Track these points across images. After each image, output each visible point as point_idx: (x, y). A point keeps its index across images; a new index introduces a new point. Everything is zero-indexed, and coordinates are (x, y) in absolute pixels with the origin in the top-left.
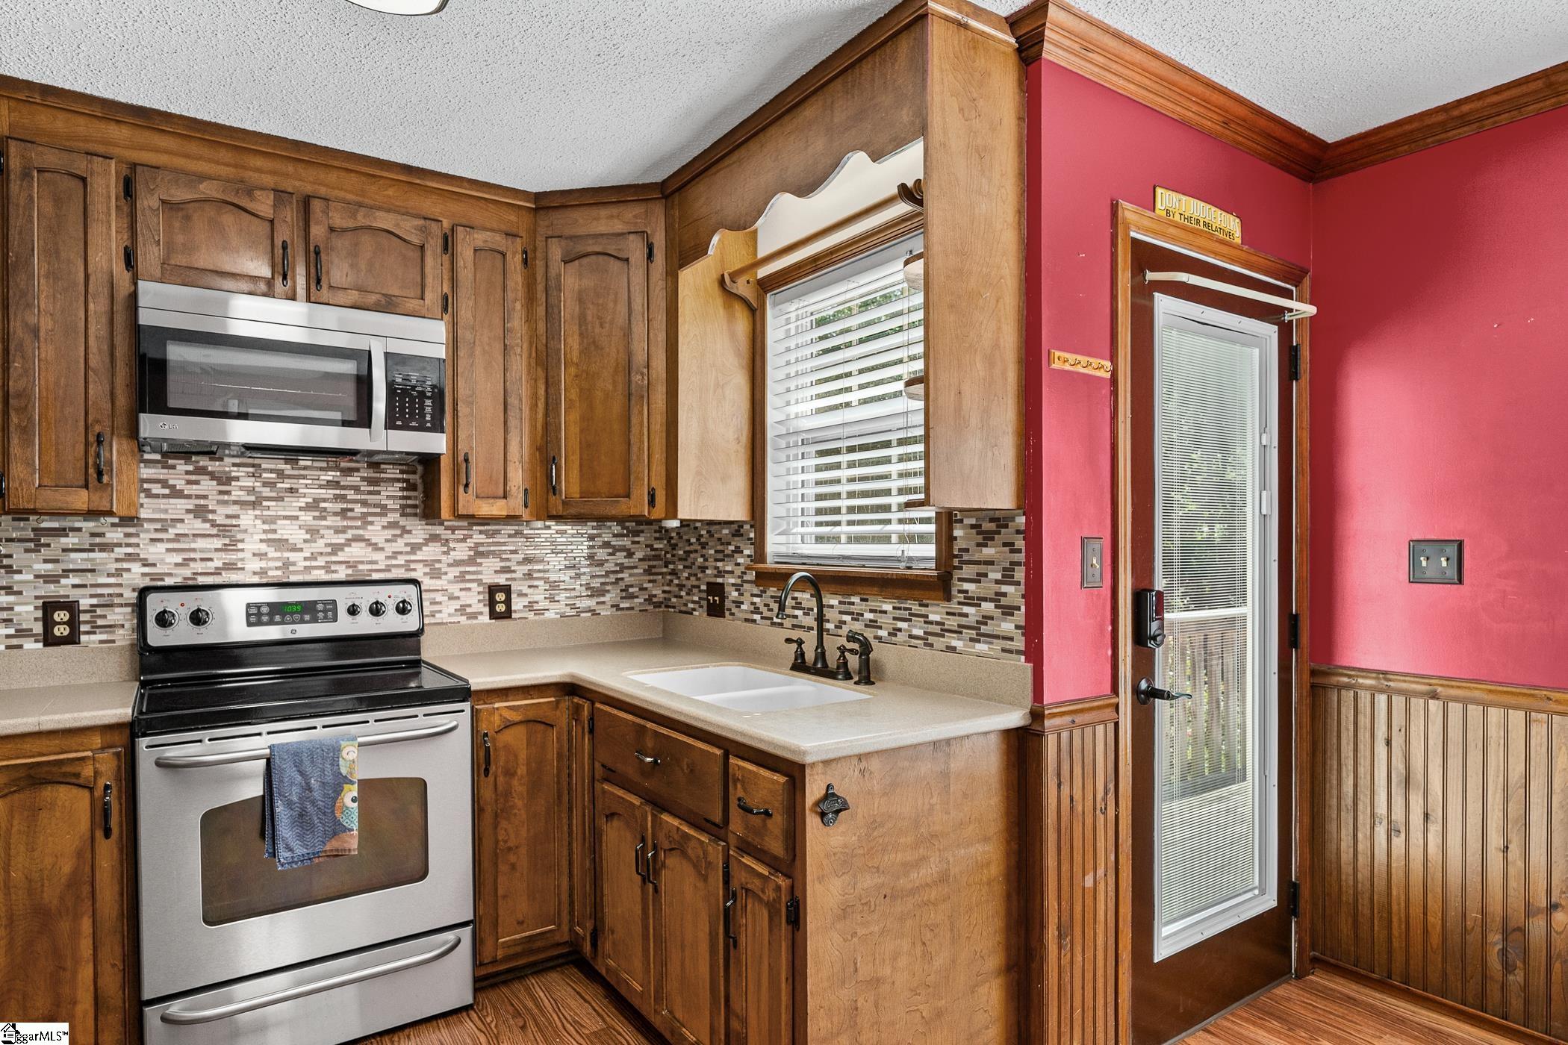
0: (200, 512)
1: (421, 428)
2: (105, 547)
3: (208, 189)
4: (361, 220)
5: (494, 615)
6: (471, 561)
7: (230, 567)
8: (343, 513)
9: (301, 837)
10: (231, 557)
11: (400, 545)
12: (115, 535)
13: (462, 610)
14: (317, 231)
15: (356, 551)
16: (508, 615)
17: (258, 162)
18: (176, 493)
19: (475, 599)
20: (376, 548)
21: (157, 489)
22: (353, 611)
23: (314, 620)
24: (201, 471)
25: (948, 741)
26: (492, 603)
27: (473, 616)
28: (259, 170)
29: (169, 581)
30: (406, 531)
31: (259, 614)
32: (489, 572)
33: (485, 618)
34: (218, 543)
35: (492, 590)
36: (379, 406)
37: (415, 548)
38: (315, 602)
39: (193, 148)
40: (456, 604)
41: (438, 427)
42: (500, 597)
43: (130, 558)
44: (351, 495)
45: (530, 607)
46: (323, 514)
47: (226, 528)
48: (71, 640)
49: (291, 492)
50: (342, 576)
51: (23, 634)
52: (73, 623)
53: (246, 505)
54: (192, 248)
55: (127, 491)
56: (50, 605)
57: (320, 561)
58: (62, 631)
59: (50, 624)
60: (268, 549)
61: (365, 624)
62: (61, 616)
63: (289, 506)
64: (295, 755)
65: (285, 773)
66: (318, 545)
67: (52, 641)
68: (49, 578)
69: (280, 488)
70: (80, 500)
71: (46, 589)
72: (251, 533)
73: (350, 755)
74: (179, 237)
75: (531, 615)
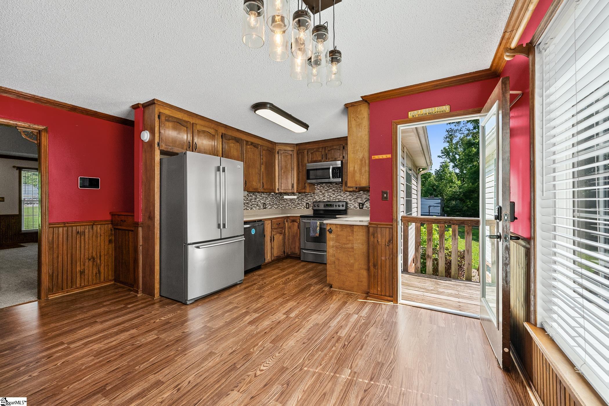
0: (321, 191)
1: (338, 178)
2: (312, 197)
3: (315, 150)
4: (332, 148)
5: (360, 208)
6: (356, 198)
7: (324, 199)
8: (337, 191)
9: (313, 233)
10: (324, 198)
11: (345, 196)
12: (313, 195)
13: (355, 207)
14: (326, 151)
15: (339, 197)
16: (362, 208)
17: (320, 144)
18: (318, 189)
19: (357, 205)
20: (342, 196)
21: (316, 189)
22: (336, 206)
23: (331, 207)
24: (321, 186)
25: (353, 225)
26: (360, 206)
27: (356, 208)
28: (321, 145)
29: (317, 201)
30: (346, 194)
31: (325, 206)
32: (359, 201)
33: (358, 209)
34: (323, 196)
35: (360, 204)
36: (331, 175)
37: (347, 196)
38: (331, 204)
39: (314, 145)
40: (354, 206)
41: (340, 178)
43: (314, 198)
44: (338, 188)
45: (366, 207)
46: (335, 191)
47: (324, 194)
48: (308, 208)
49: (331, 188)
50: (337, 201)
51: (304, 207)
52: (309, 206)
53: (326, 191)
54: (313, 158)
55: (308, 190)
56: (307, 204)
57: (335, 198)
58: (308, 207)
59: (307, 206)
60: (328, 197)
61: (338, 208)
62: (308, 205)
63: (331, 190)
64: (313, 222)
65: (312, 224)
66: (334, 196)
67: (307, 208)
68: (307, 200)
69: (330, 188)
70: (303, 191)
71: (307, 202)
72: (326, 194)
73: (318, 223)
74: (312, 157)
75: (366, 208)
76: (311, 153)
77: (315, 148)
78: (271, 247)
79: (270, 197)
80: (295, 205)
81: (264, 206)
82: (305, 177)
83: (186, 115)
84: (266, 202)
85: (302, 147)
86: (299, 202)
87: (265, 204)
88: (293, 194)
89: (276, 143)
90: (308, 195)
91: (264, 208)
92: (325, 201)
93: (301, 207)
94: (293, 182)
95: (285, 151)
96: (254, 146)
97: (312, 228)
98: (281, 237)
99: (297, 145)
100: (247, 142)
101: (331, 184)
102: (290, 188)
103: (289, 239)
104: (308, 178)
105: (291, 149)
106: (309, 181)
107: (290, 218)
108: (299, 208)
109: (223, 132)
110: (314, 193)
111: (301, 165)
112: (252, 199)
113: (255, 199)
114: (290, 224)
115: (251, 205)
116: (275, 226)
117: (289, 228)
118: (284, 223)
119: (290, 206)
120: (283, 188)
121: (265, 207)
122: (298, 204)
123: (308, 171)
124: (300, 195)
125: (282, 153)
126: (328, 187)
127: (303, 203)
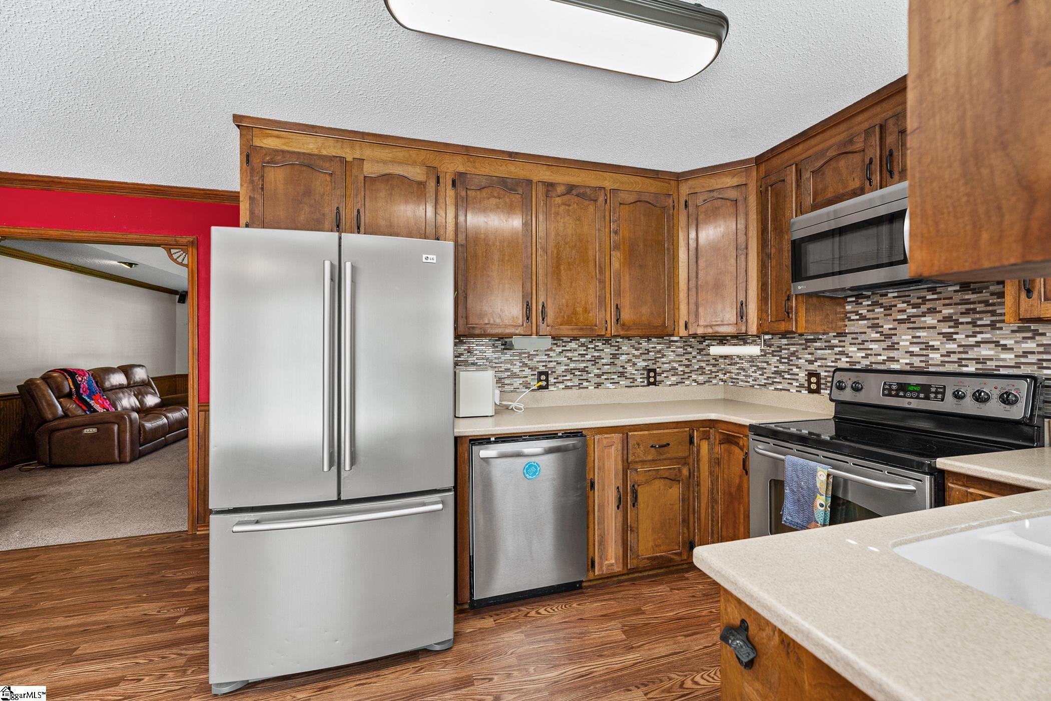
0: (875, 326)
2: (832, 347)
3: (832, 153)
7: (892, 359)
8: (974, 323)
9: (798, 512)
10: (892, 354)
12: (835, 342)
14: (892, 139)
15: (985, 351)
17: (860, 119)
18: (862, 318)
20: (1005, 348)
21: (854, 317)
22: (959, 395)
23: (927, 398)
24: (875, 303)
28: (860, 123)
29: (858, 367)
30: (1036, 334)
31: (890, 390)
34: (884, 345)
37: (1047, 349)
38: (930, 386)
39: (830, 132)
43: (842, 353)
44: (980, 307)
46: (957, 324)
47: (889, 336)
48: (817, 391)
49: (932, 311)
50: (971, 369)
51: (801, 386)
52: (818, 383)
53: (901, 321)
54: (825, 189)
55: (802, 321)
56: (811, 374)
57: (954, 357)
58: (814, 387)
59: (810, 383)
60: (916, 349)
61: (969, 407)
62: (814, 380)
63: (929, 320)
64: (794, 465)
65: (789, 468)
66: (952, 346)
67: (811, 391)
68: (811, 362)
69: (924, 308)
70: (783, 326)
71: (811, 367)
72: (904, 339)
73: (822, 474)
74: (820, 186)
76: (813, 172)
77: (828, 149)
78: (620, 525)
79: (673, 348)
80: (765, 376)
81: (649, 377)
82: (787, 275)
83: (331, 142)
84: (659, 364)
85: (776, 162)
86: (782, 367)
87: (654, 371)
88: (741, 338)
89: (679, 177)
90: (814, 340)
91: (649, 384)
92: (895, 366)
93: (788, 387)
94: (741, 298)
95: (712, 194)
96: (577, 195)
97: (792, 491)
98: (675, 492)
99: (759, 160)
100: (550, 186)
101: (932, 290)
102: (730, 316)
103: (713, 501)
104: (798, 273)
105: (735, 181)
106: (802, 287)
107: (718, 425)
108: (780, 387)
109: (461, 169)
110: (839, 335)
111: (775, 229)
112: (600, 358)
113: (614, 356)
114: (717, 449)
115: (599, 376)
117: (716, 462)
118: (691, 442)
119: (750, 380)
120: (701, 322)
121: (652, 380)
122: (775, 373)
123: (798, 247)
124: (784, 341)
125: (700, 202)
126: (916, 306)
127: (795, 370)
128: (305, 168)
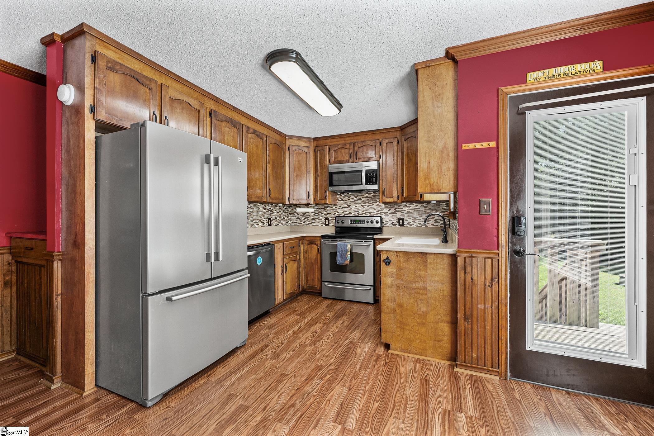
0: (346, 203)
1: (373, 184)
2: (333, 210)
3: (340, 146)
4: (364, 144)
5: (400, 225)
6: (394, 213)
7: (350, 213)
8: (368, 203)
9: (341, 259)
10: (350, 211)
11: (379, 209)
12: (334, 208)
13: (392, 223)
14: (356, 148)
15: (371, 210)
16: (403, 225)
17: (347, 139)
18: (342, 200)
19: (395, 221)
20: (375, 210)
21: (340, 200)
22: (367, 222)
23: (361, 224)
24: (345, 196)
25: (427, 253)
26: (399, 222)
27: (395, 225)
28: (348, 140)
29: (341, 216)
30: (380, 206)
31: (352, 222)
32: (398, 215)
33: (398, 226)
34: (348, 209)
35: (399, 219)
36: (364, 181)
37: (382, 210)
38: (361, 220)
39: (338, 139)
40: (391, 222)
41: (376, 184)
42: (401, 221)
43: (336, 211)
44: (370, 199)
45: (409, 223)
46: (365, 203)
47: (349, 206)
48: (328, 225)
49: (360, 199)
50: (368, 215)
51: (323, 223)
52: (328, 222)
53: (352, 202)
54: (338, 157)
55: (330, 199)
56: (326, 219)
57: (365, 212)
58: (327, 223)
59: (326, 222)
60: (356, 210)
61: (370, 225)
62: (327, 221)
63: (359, 201)
64: (341, 245)
65: (339, 248)
66: (364, 209)
67: (326, 225)
68: (326, 215)
69: (358, 198)
70: (323, 202)
71: (326, 216)
72: (353, 207)
73: (349, 246)
74: (336, 156)
75: (409, 226)
76: (334, 150)
77: (339, 144)
78: (282, 281)
79: (276, 209)
80: (309, 221)
81: (268, 222)
82: (326, 183)
83: (148, 68)
84: (272, 216)
85: (321, 142)
86: (316, 217)
87: (270, 219)
88: (308, 205)
89: (286, 136)
90: (327, 207)
91: (269, 225)
92: (351, 215)
93: (318, 224)
94: (308, 190)
95: (298, 147)
96: (257, 135)
97: (340, 253)
98: (295, 265)
99: (314, 139)
100: (248, 128)
101: (360, 193)
102: (305, 196)
103: (305, 268)
104: (331, 184)
105: (306, 145)
106: (331, 188)
107: (306, 238)
108: (314, 224)
109: (213, 108)
110: (335, 205)
111: (320, 166)
112: (252, 212)
113: (257, 212)
114: (306, 247)
115: (252, 221)
116: (288, 251)
117: (306, 252)
118: (299, 246)
119: (302, 222)
120: (295, 198)
121: (270, 223)
122: (313, 219)
123: (331, 175)
124: (316, 207)
125: (294, 149)
126: (356, 197)
127: (320, 218)
128: (133, 80)
